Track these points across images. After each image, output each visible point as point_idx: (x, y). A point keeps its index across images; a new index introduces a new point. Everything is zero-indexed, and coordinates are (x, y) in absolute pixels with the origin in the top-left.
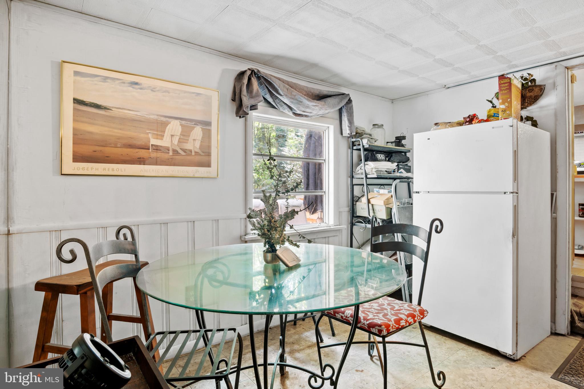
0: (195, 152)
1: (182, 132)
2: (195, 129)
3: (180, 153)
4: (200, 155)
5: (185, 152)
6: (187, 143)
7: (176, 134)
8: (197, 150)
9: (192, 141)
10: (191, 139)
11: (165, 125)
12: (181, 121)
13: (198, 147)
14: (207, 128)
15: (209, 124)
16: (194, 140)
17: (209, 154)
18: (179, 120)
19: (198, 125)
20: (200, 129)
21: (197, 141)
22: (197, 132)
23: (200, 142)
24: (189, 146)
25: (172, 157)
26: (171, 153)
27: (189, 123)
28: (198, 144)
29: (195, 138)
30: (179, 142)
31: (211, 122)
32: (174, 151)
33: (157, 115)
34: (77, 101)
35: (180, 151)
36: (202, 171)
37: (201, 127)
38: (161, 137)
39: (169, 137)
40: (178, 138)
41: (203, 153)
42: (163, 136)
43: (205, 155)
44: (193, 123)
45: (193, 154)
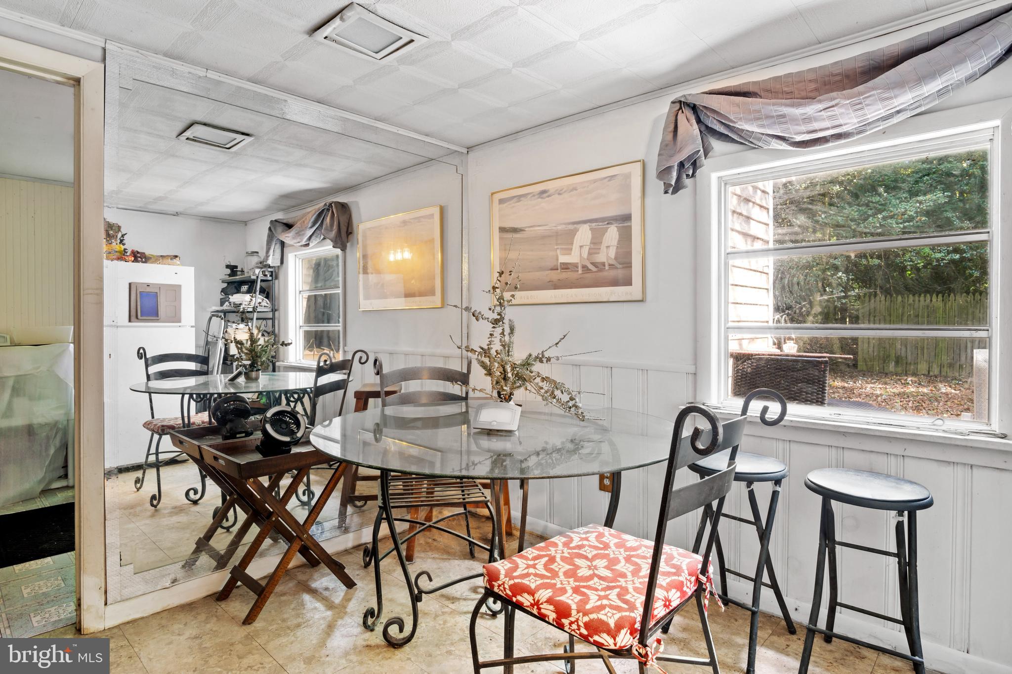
0: (610, 265)
1: (592, 238)
2: (609, 230)
3: (590, 270)
4: (616, 268)
5: (596, 267)
6: (598, 253)
7: (585, 244)
8: (611, 262)
9: (605, 250)
10: (603, 247)
11: (571, 234)
12: (590, 224)
13: (613, 257)
14: (626, 224)
15: (627, 218)
16: (608, 247)
17: (628, 265)
18: (589, 224)
19: (612, 224)
20: (616, 229)
21: (611, 248)
22: (612, 234)
23: (615, 248)
24: (601, 258)
25: (581, 276)
26: (580, 271)
27: (601, 224)
28: (612, 253)
29: (609, 244)
30: (590, 254)
31: (631, 215)
32: (584, 267)
33: (565, 224)
34: (502, 230)
35: (591, 267)
36: (619, 292)
37: (617, 225)
38: (568, 251)
39: (578, 248)
40: (588, 248)
41: (620, 264)
42: (571, 249)
43: (623, 268)
44: (606, 223)
45: (607, 267)
